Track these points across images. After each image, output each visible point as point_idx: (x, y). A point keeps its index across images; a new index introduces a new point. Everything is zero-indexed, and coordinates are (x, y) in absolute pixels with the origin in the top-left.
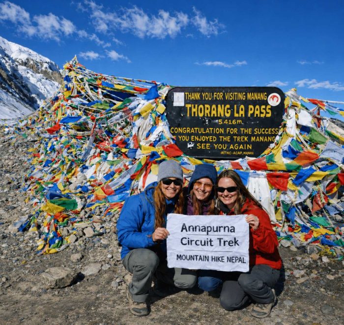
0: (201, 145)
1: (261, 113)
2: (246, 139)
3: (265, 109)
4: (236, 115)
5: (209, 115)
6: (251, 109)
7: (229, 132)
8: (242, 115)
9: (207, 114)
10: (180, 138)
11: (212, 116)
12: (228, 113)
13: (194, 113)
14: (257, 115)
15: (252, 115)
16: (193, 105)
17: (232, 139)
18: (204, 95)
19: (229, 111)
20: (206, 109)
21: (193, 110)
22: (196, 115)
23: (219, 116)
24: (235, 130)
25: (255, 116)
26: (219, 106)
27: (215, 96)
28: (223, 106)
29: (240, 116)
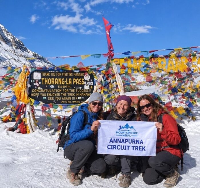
0: (50, 98)
1: (79, 82)
2: (74, 94)
3: (81, 81)
4: (67, 84)
5: (54, 84)
6: (75, 80)
7: (64, 91)
8: (70, 83)
9: (53, 83)
10: (41, 95)
11: (55, 84)
12: (63, 83)
13: (46, 82)
14: (77, 83)
15: (75, 83)
16: (45, 79)
17: (67, 94)
18: (51, 74)
19: (64, 82)
20: (52, 80)
21: (46, 81)
22: (47, 84)
23: (59, 84)
24: (68, 91)
25: (76, 84)
26: (59, 79)
27: (57, 74)
28: (61, 79)
29: (69, 84)
